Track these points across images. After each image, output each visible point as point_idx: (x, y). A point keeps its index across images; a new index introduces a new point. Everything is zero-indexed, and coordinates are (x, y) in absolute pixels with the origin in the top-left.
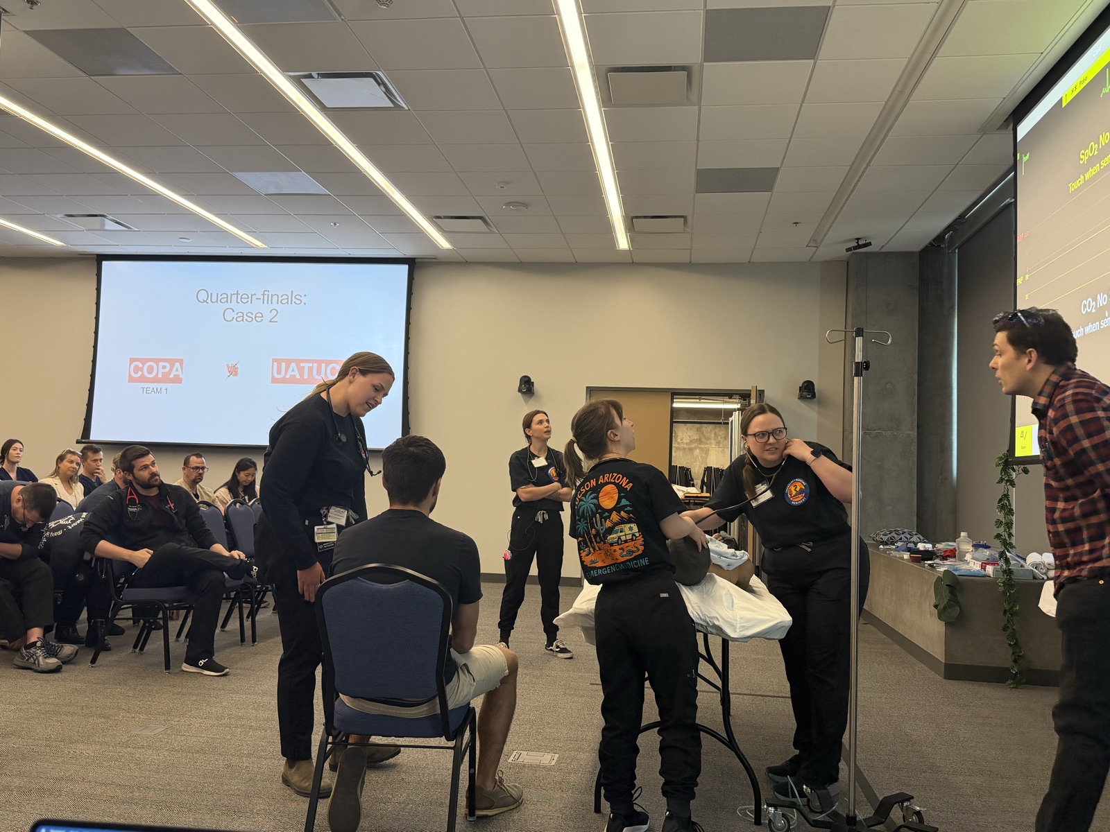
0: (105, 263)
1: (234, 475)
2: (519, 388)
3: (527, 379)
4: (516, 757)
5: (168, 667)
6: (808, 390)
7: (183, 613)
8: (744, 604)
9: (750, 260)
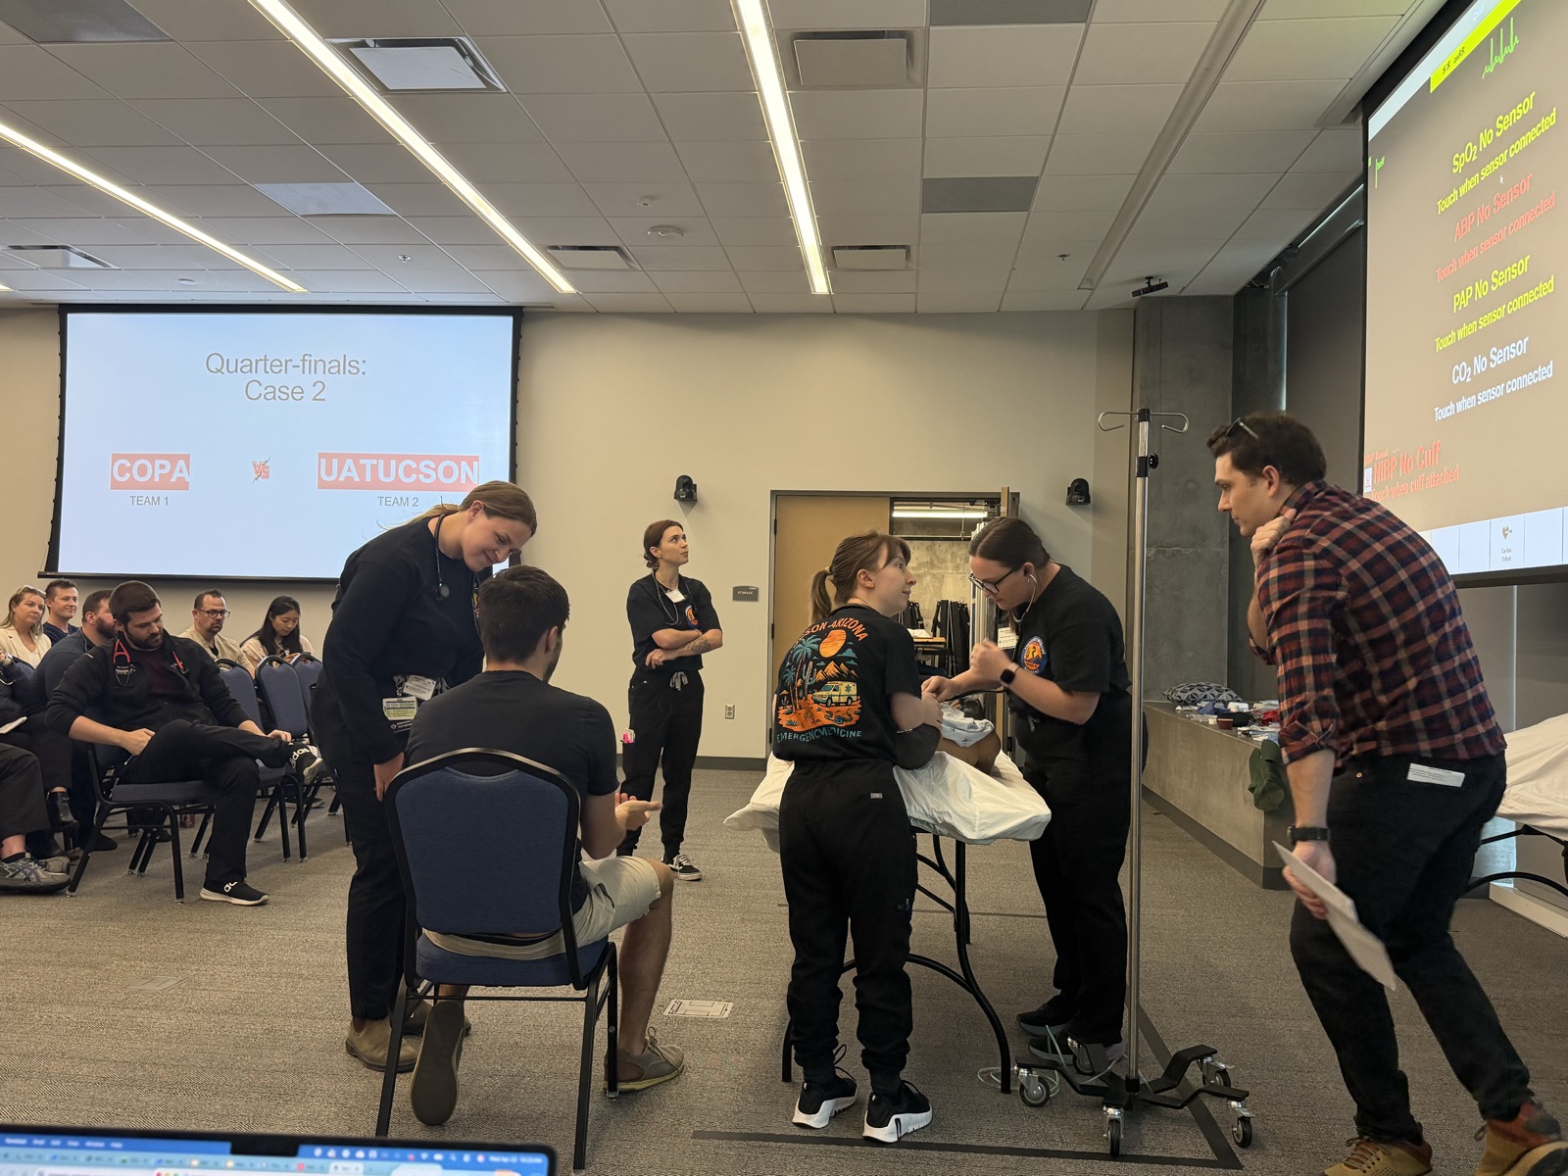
0: (69, 316)
1: (268, 622)
2: (675, 493)
3: (686, 480)
4: (675, 1008)
5: (180, 894)
6: (1079, 493)
7: (200, 817)
8: (987, 794)
9: (999, 308)
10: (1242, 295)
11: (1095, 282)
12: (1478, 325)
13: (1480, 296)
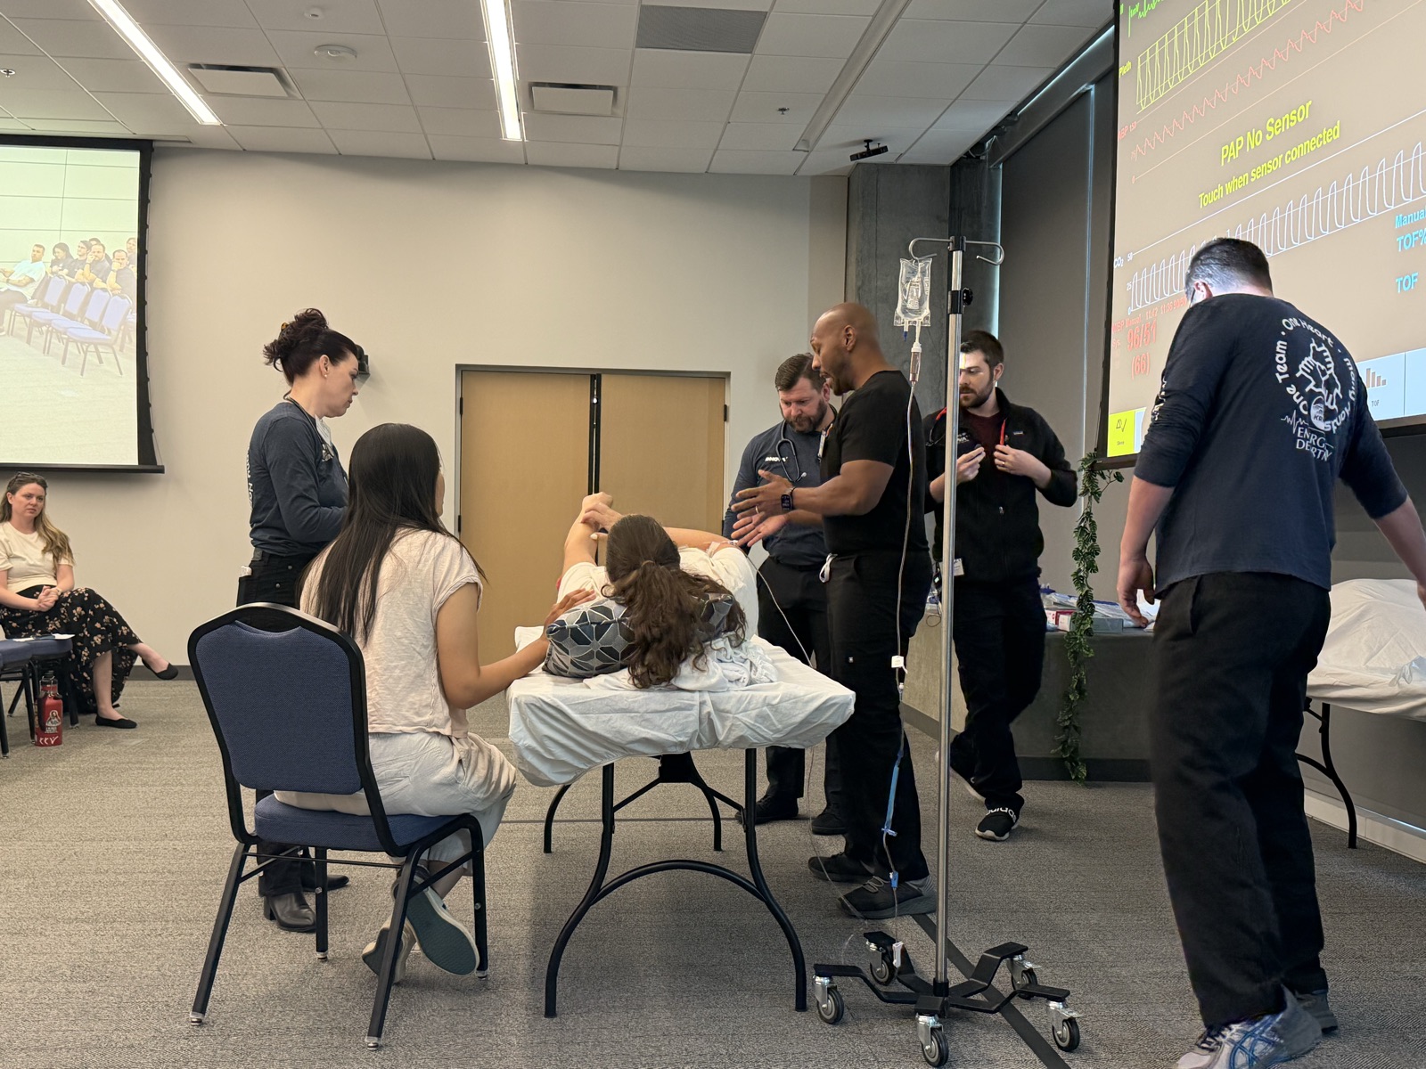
9: (708, 169)
10: (958, 166)
11: (811, 142)
12: (1250, 177)
13: (1253, 147)
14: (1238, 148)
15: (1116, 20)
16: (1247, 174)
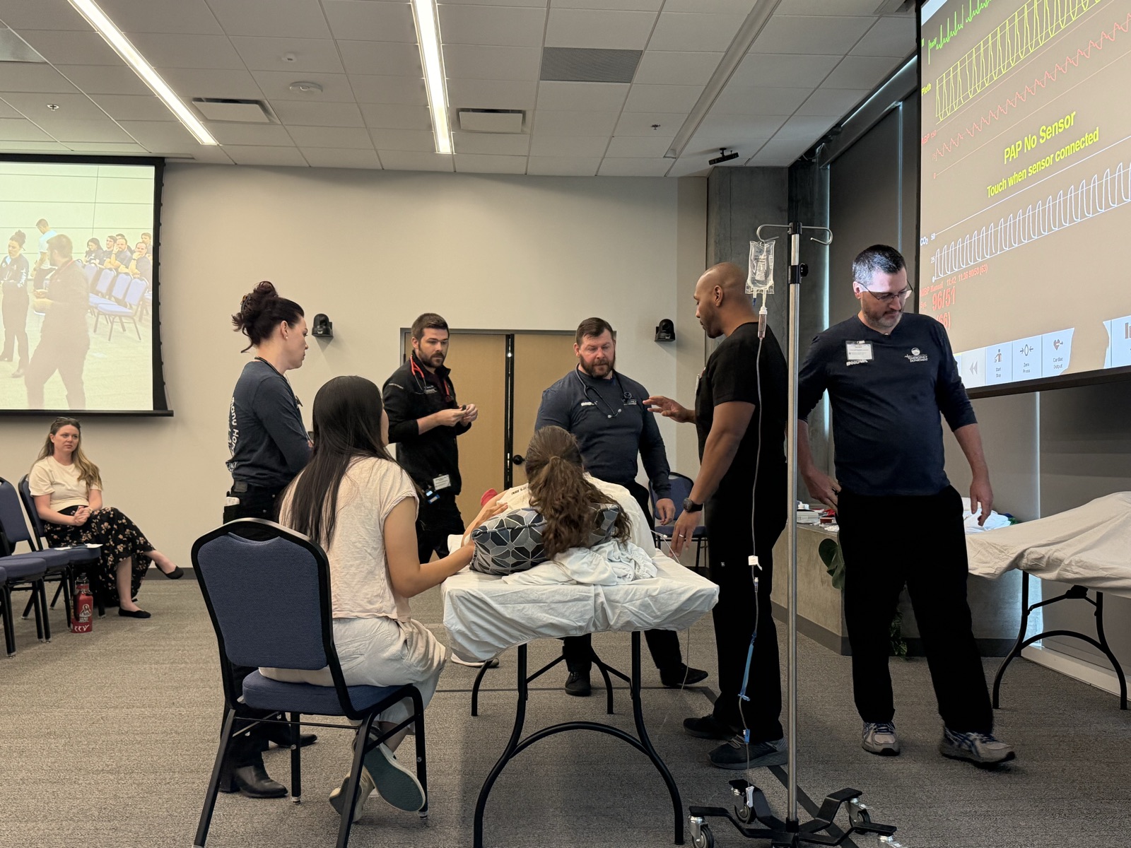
3: (323, 318)
6: (666, 331)
9: (597, 171)
10: (795, 167)
11: (678, 151)
12: (1028, 172)
13: (1029, 149)
14: (1017, 150)
15: (918, 51)
16: (1025, 170)
